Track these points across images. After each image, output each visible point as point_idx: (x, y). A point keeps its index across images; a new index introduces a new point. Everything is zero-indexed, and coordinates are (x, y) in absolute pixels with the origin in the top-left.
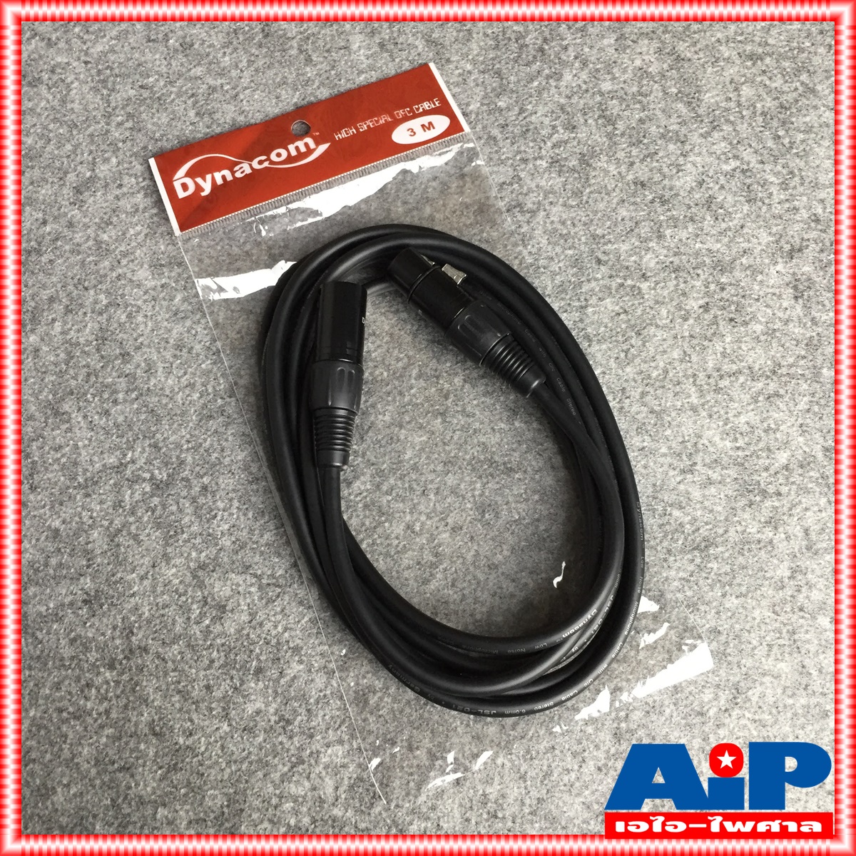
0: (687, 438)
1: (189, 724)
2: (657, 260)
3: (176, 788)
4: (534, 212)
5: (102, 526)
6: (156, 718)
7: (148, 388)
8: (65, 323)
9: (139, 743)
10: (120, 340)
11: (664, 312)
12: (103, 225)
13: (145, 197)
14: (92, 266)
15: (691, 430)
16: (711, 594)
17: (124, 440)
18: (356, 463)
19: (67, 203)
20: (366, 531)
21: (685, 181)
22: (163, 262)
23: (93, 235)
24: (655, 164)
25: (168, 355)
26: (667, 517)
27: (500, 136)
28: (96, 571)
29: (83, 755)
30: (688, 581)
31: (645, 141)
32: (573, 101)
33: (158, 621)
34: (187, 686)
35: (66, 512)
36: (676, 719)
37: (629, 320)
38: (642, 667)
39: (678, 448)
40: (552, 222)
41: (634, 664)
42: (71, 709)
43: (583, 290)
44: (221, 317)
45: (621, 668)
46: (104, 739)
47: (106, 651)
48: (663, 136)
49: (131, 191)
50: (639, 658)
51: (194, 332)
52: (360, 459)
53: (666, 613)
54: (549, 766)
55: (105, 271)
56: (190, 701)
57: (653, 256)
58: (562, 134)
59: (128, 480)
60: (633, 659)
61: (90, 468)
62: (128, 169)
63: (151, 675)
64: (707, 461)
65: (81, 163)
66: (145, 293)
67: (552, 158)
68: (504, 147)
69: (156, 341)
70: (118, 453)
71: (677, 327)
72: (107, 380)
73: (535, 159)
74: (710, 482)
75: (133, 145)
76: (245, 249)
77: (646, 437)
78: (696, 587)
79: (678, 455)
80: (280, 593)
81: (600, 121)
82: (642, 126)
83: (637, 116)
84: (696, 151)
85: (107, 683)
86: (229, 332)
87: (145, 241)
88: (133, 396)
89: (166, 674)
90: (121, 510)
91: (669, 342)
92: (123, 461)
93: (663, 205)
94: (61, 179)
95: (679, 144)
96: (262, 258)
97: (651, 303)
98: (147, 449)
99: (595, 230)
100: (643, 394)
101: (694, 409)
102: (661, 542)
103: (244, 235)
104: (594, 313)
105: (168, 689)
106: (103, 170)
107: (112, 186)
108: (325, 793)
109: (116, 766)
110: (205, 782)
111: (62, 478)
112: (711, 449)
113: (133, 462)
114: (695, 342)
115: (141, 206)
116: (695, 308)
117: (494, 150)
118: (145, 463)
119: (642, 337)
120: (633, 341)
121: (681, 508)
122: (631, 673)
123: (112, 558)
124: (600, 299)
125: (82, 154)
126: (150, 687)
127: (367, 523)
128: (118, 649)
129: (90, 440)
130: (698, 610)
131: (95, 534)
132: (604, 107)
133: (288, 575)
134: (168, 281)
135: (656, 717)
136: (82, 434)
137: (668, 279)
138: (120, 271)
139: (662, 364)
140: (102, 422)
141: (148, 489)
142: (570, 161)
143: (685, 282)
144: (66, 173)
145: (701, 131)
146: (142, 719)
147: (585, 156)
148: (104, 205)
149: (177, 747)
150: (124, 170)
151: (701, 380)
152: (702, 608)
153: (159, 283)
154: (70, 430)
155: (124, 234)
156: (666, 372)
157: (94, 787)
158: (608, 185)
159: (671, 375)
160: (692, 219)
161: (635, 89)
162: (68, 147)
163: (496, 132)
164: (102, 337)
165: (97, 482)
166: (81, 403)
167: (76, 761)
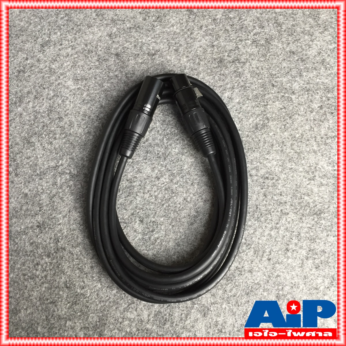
0: (311, 165)
1: (83, 283)
2: (299, 86)
3: (76, 313)
4: (245, 63)
5: (47, 193)
6: (68, 280)
7: (70, 133)
8: (34, 103)
9: (59, 291)
10: (58, 111)
11: (302, 109)
12: (53, 61)
13: (72, 50)
15: (314, 161)
16: (321, 235)
17: (58, 155)
18: (162, 170)
19: (37, 51)
20: (165, 200)
21: (312, 52)
22: (79, 78)
23: (48, 65)
24: (299, 44)
25: (79, 119)
26: (302, 199)
27: (230, 29)
29: (34, 295)
30: (311, 228)
31: (295, 34)
33: (70, 237)
34: (82, 266)
35: (31, 186)
36: (305, 291)
38: (290, 266)
39: (308, 169)
40: (253, 68)
41: (286, 265)
42: (29, 275)
43: (266, 98)
44: (103, 103)
46: (44, 289)
47: (46, 249)
48: (303, 32)
49: (66, 47)
50: (288, 262)
52: (164, 168)
54: (246, 310)
55: (53, 81)
56: (83, 273)
57: (298, 84)
58: (258, 30)
59: (59, 173)
60: (286, 263)
61: (43, 167)
62: (65, 37)
63: (66, 260)
64: (321, 175)
65: (44, 34)
66: (71, 91)
67: (253, 40)
68: (232, 34)
69: (74, 112)
70: (55, 161)
71: (308, 115)
72: (52, 129)
73: (246, 40)
76: (116, 74)
77: (293, 163)
78: (315, 231)
79: (308, 172)
80: (126, 226)
81: (275, 25)
82: (294, 28)
84: (317, 39)
85: (46, 263)
87: (71, 69)
88: (63, 136)
89: (73, 261)
90: (56, 186)
91: (304, 122)
92: (57, 165)
93: (303, 62)
94: (35, 40)
95: (310, 36)
96: (123, 78)
97: (297, 105)
98: (68, 160)
99: (272, 72)
100: (292, 145)
101: (315, 152)
102: (299, 210)
104: (271, 108)
105: (74, 267)
106: (54, 37)
107: (57, 44)
108: (143, 318)
109: (49, 301)
110: (89, 310)
111: (30, 171)
113: (62, 165)
114: (316, 122)
115: (70, 54)
117: (227, 35)
118: (67, 166)
119: (292, 119)
120: (288, 121)
121: (309, 195)
123: (51, 207)
125: (45, 30)
126: (65, 266)
127: (166, 197)
128: (52, 248)
129: (43, 155)
130: (316, 241)
131: (43, 196)
133: (130, 218)
134: (81, 87)
135: (296, 289)
136: (40, 152)
138: (59, 81)
139: (301, 132)
141: (68, 177)
142: (261, 41)
143: (312, 96)
144: (37, 38)
145: (320, 31)
146: (62, 280)
147: (268, 40)
148: (54, 53)
149: (77, 293)
150: (63, 38)
152: (318, 241)
153: (76, 87)
154: (34, 150)
155: (62, 65)
156: (302, 135)
157: (38, 310)
158: (278, 52)
159: (305, 136)
160: (315, 69)
162: (39, 27)
163: (228, 28)
164: (50, 110)
165: (45, 173)
166: (40, 138)
167: (30, 298)
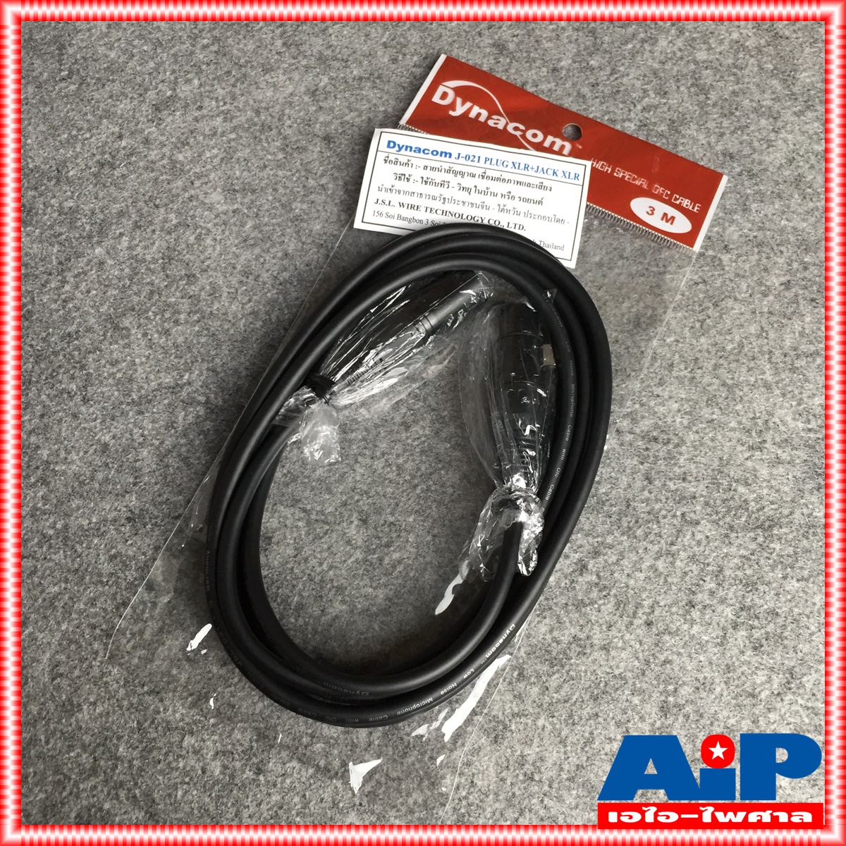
14: (165, 185)
28: (142, 490)
32: (666, 67)
37: (708, 291)
45: (673, 641)
51: (262, 260)
53: (723, 590)
74: (778, 461)
75: (216, 69)
83: (731, 88)
86: (298, 263)
103: (321, 168)
112: (782, 428)
116: (776, 284)
122: (683, 648)
124: (679, 266)
132: (697, 76)
137: (750, 253)
140: (161, 341)
151: (777, 358)
161: (730, 61)
